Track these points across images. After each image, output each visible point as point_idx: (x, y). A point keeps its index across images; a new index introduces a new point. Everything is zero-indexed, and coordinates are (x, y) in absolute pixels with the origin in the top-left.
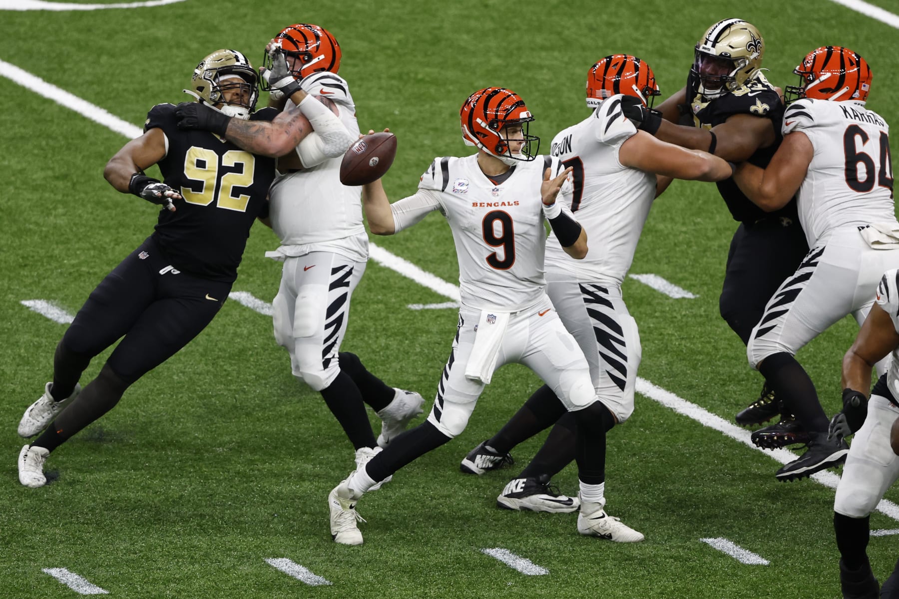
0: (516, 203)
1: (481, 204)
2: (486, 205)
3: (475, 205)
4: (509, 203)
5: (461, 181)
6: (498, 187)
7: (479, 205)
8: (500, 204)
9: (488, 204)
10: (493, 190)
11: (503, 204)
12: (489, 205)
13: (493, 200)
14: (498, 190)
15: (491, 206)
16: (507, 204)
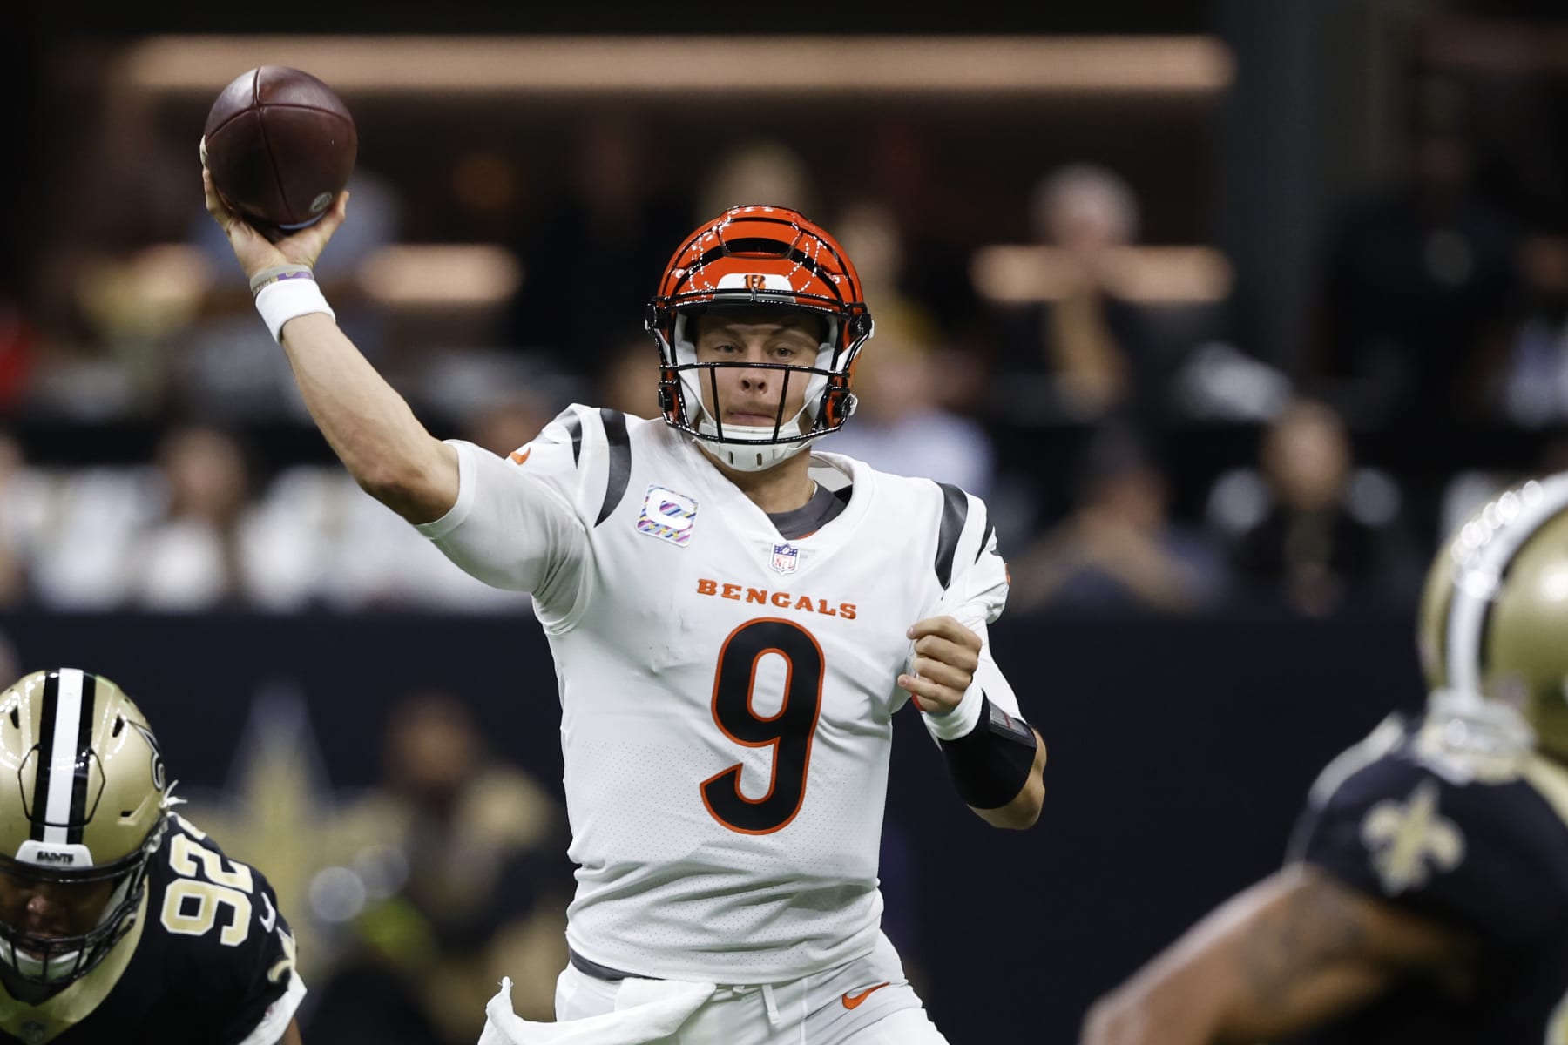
0: (849, 612)
1: (728, 589)
2: (744, 594)
3: (706, 587)
4: (823, 603)
5: (670, 499)
6: (794, 544)
7: (720, 590)
8: (794, 600)
9: (752, 594)
10: (778, 550)
11: (805, 603)
12: (757, 596)
13: (774, 583)
14: (793, 553)
15: (762, 600)
16: (816, 605)
